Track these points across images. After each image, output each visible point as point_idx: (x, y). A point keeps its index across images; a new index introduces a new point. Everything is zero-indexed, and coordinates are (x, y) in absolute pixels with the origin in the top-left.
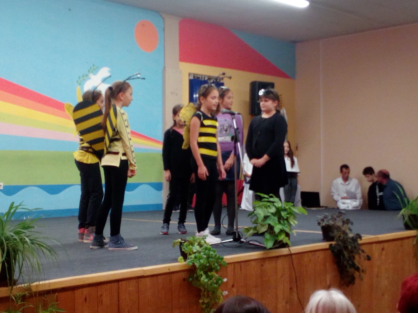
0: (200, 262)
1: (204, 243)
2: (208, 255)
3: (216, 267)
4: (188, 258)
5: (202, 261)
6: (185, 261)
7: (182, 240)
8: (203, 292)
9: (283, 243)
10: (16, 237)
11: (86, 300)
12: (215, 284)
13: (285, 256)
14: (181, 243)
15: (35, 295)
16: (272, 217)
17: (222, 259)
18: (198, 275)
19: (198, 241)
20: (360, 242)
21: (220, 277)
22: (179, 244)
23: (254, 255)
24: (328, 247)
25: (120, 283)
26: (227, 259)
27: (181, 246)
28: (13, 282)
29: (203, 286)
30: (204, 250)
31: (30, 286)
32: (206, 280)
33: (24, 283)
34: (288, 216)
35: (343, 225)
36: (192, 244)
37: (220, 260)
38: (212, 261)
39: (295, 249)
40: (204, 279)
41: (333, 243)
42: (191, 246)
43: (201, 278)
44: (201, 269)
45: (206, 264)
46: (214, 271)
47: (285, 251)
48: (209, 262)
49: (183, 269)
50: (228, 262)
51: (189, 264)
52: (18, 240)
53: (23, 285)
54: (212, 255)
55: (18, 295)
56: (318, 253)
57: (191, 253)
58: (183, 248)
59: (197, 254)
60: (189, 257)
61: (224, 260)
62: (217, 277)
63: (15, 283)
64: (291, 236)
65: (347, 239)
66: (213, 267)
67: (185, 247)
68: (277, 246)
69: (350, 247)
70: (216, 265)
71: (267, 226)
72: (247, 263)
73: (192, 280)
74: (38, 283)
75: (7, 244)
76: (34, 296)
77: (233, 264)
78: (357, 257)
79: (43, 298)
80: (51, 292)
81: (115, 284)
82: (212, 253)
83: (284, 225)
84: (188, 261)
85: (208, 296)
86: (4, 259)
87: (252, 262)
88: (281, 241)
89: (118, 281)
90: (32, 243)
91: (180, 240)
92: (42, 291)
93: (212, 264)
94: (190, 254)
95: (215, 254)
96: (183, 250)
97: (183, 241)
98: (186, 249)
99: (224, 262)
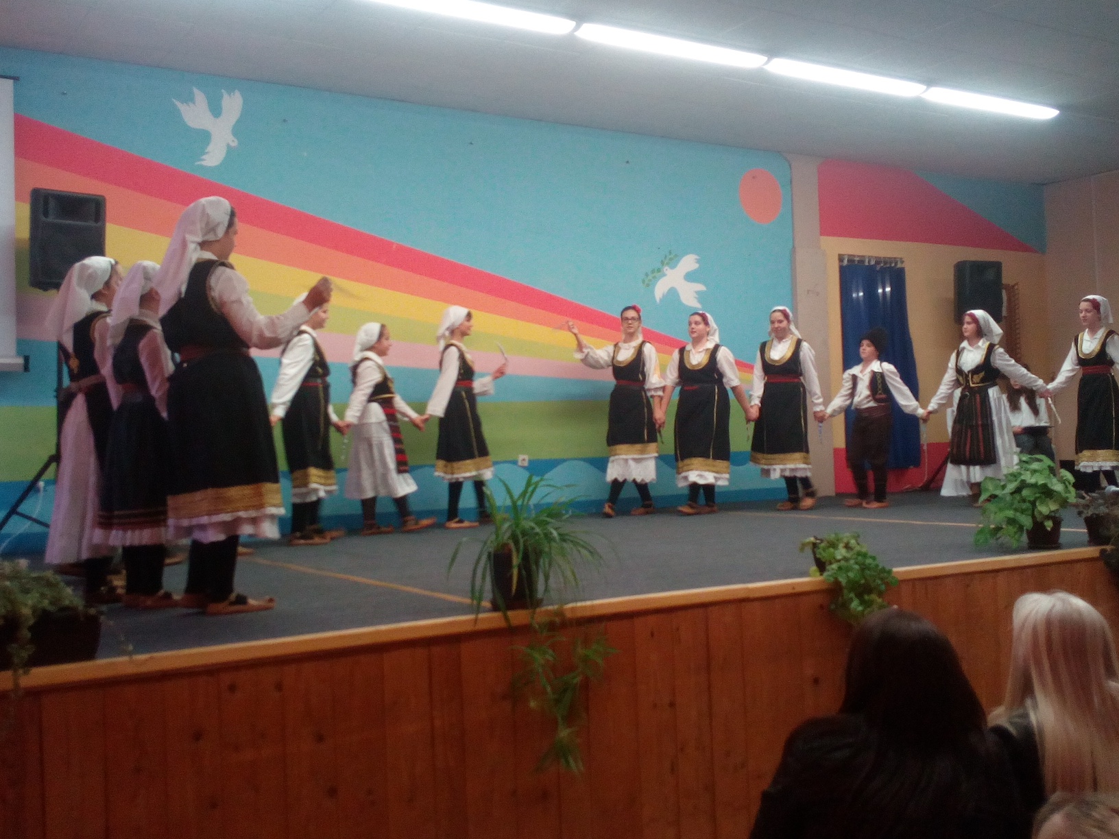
0: (847, 576)
3: (879, 586)
4: (826, 569)
7: (816, 539)
10: (538, 530)
14: (815, 545)
17: (890, 572)
18: (846, 598)
21: (885, 603)
22: (811, 545)
25: (710, 609)
26: (899, 572)
27: (815, 549)
28: (535, 603)
29: (855, 618)
30: (855, 556)
32: (860, 608)
33: (552, 604)
36: (833, 545)
37: (885, 574)
38: (870, 575)
40: (855, 605)
41: (1108, 548)
42: (832, 550)
43: (850, 605)
44: (851, 590)
45: (860, 581)
46: (875, 593)
48: (864, 578)
49: (817, 588)
50: (899, 578)
51: (829, 580)
52: (542, 536)
56: (1078, 566)
57: (832, 561)
58: (818, 551)
59: (843, 563)
60: (828, 567)
61: (893, 575)
62: (881, 604)
63: (539, 603)
66: (873, 585)
70: (879, 582)
72: (939, 581)
73: (836, 609)
74: (574, 605)
75: (525, 542)
76: (568, 625)
77: (910, 583)
79: (583, 630)
80: (596, 620)
81: (701, 611)
84: (826, 574)
89: (706, 605)
90: (563, 540)
91: (812, 539)
92: (581, 618)
93: (871, 580)
94: (831, 563)
95: (876, 562)
96: (818, 556)
97: (818, 541)
99: (893, 578)
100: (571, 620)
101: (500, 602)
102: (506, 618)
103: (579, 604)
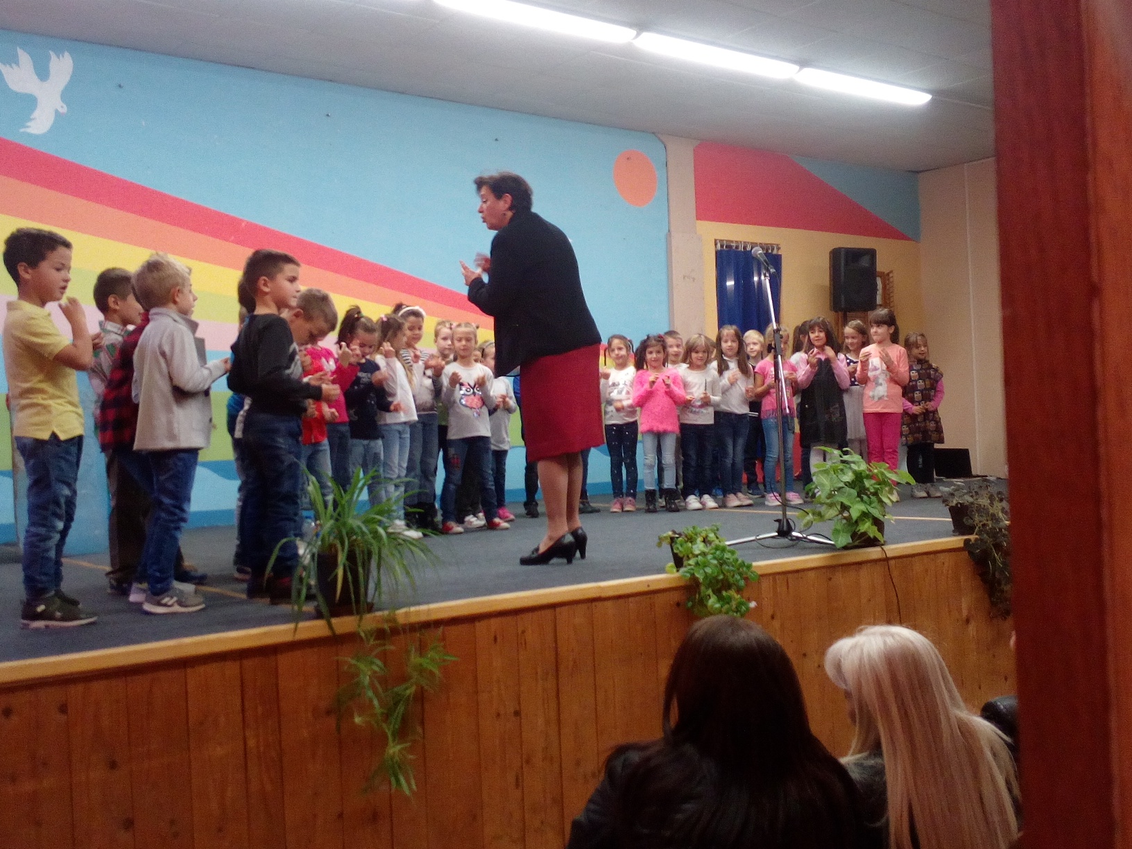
0: (704, 571)
1: (715, 539)
2: (722, 559)
3: (738, 581)
4: (684, 565)
6: (678, 570)
7: (674, 532)
9: (869, 538)
10: (364, 529)
12: (735, 612)
13: (875, 561)
14: (672, 540)
15: (404, 629)
16: (848, 489)
17: (749, 567)
18: (703, 595)
19: (704, 534)
21: (743, 600)
22: (669, 540)
23: (812, 560)
24: (962, 545)
25: (558, 610)
26: (758, 567)
27: (673, 544)
30: (713, 551)
31: (394, 615)
32: (718, 605)
34: (878, 486)
35: (992, 504)
36: (691, 540)
37: (745, 569)
39: (893, 549)
40: (713, 602)
41: (973, 537)
42: (690, 545)
44: (709, 586)
46: (734, 589)
47: (873, 553)
48: (723, 573)
49: (674, 585)
50: (759, 573)
51: (685, 576)
52: (369, 534)
53: (384, 613)
55: (372, 629)
58: (675, 546)
59: (700, 558)
60: (685, 563)
63: (369, 608)
64: (883, 526)
65: (1000, 529)
66: (731, 580)
67: (678, 546)
68: (857, 543)
70: (739, 577)
71: (839, 507)
72: (800, 575)
74: (407, 610)
76: (401, 630)
77: (771, 578)
80: (432, 626)
81: (549, 612)
82: (727, 555)
83: (870, 504)
84: (682, 570)
87: (808, 574)
88: (864, 534)
89: (553, 606)
91: (670, 533)
92: (415, 623)
93: (729, 575)
94: (689, 558)
96: (675, 551)
98: (680, 548)
99: (753, 572)
100: (403, 626)
101: (324, 609)
102: (330, 627)
103: (413, 609)
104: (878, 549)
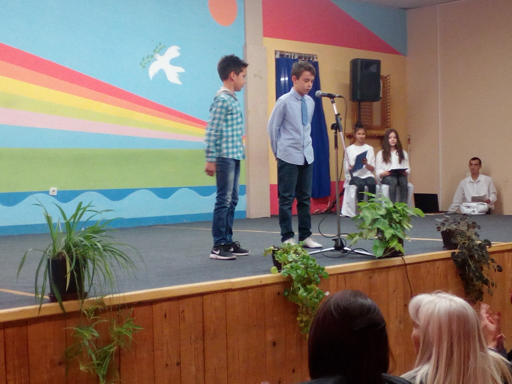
0: (296, 272)
1: (301, 251)
2: (307, 264)
3: (317, 278)
4: (282, 269)
5: (299, 272)
6: (279, 272)
8: (301, 308)
9: (396, 251)
10: (85, 242)
11: (165, 316)
12: (315, 298)
13: (398, 266)
14: (274, 251)
15: (109, 309)
16: (382, 220)
17: (323, 269)
18: (296, 288)
19: (294, 248)
20: (489, 250)
21: (321, 291)
22: (271, 252)
23: (360, 265)
24: (450, 256)
25: (205, 297)
26: (329, 269)
27: (274, 255)
28: (83, 295)
29: (301, 301)
30: (301, 259)
31: (103, 299)
32: (305, 294)
33: (96, 296)
34: (401, 218)
35: (468, 230)
36: (287, 252)
37: (320, 271)
38: (310, 272)
39: (409, 258)
40: (302, 292)
41: (456, 251)
42: (286, 255)
43: (298, 293)
44: (299, 282)
45: (304, 275)
46: (314, 284)
47: (397, 261)
48: (307, 273)
49: (277, 281)
50: (329, 273)
51: (284, 275)
52: (89, 247)
53: (95, 298)
54: (312, 264)
55: (90, 309)
56: (438, 264)
57: (286, 262)
58: (276, 256)
59: (293, 264)
60: (284, 267)
61: (325, 271)
62: (318, 291)
63: (86, 295)
64: (404, 243)
65: (473, 246)
66: (312, 278)
67: (278, 256)
68: (388, 254)
69: (476, 256)
70: (316, 276)
71: (376, 231)
72: (353, 274)
73: (288, 295)
74: (111, 296)
75: (76, 250)
76: (107, 310)
77: (335, 276)
78: (485, 268)
79: (117, 313)
80: (126, 307)
81: (199, 298)
82: (311, 262)
83: (397, 229)
84: (283, 271)
85: (307, 313)
86: (72, 267)
87: (359, 273)
88: (393, 248)
89: (202, 295)
90: (104, 250)
91: (272, 248)
92: (116, 305)
93: (311, 275)
94: (285, 264)
95: (315, 263)
96: (276, 259)
97: (276, 249)
98: (280, 258)
99: (325, 273)
100: (109, 307)
101: (57, 295)
102: (62, 306)
103: (115, 295)
104: (400, 258)
